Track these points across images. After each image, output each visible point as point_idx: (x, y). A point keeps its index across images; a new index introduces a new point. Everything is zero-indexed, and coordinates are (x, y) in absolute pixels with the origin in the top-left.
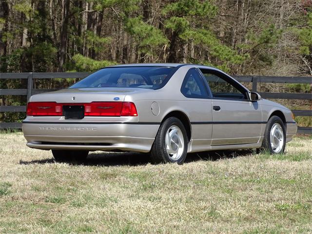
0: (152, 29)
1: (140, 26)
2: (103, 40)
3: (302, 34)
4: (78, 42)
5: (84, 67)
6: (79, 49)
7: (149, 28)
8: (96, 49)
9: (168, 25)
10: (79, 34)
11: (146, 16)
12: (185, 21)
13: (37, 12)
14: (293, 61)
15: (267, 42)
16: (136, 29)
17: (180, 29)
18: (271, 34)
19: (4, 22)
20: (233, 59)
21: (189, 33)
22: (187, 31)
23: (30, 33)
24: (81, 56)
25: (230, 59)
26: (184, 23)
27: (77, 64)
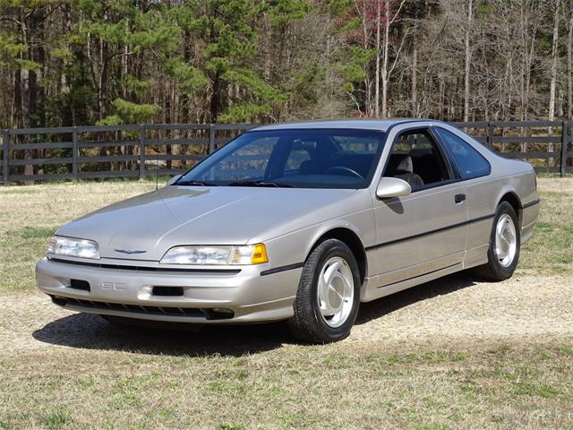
0: (192, 70)
1: (181, 68)
2: (143, 84)
3: (346, 70)
4: (118, 86)
5: (126, 111)
6: (119, 93)
7: (189, 69)
8: (136, 92)
9: (210, 66)
10: (119, 77)
11: (187, 57)
12: (225, 61)
13: (75, 57)
14: (338, 98)
15: (310, 80)
16: (177, 70)
17: (221, 70)
18: (315, 73)
19: (41, 66)
20: (276, 99)
21: (230, 74)
22: (228, 72)
23: (68, 78)
24: (122, 101)
25: (273, 98)
26: (224, 63)
27: (118, 109)
